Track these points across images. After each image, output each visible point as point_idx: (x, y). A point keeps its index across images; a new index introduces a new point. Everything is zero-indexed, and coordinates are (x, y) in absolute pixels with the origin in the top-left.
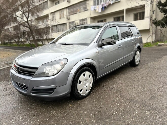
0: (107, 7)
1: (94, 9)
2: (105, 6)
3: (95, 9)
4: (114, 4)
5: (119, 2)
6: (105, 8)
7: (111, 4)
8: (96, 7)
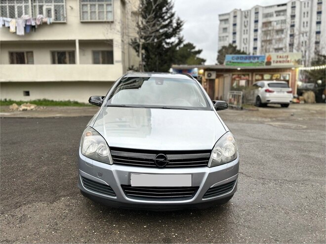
0: (36, 27)
1: (4, 25)
2: (33, 24)
3: (7, 25)
4: (52, 24)
5: (64, 24)
6: (33, 28)
7: (48, 23)
8: (8, 22)
